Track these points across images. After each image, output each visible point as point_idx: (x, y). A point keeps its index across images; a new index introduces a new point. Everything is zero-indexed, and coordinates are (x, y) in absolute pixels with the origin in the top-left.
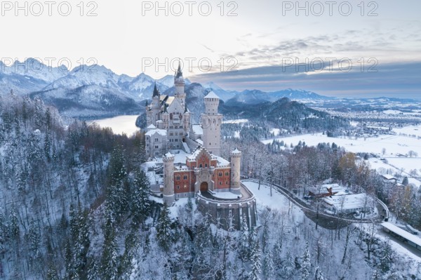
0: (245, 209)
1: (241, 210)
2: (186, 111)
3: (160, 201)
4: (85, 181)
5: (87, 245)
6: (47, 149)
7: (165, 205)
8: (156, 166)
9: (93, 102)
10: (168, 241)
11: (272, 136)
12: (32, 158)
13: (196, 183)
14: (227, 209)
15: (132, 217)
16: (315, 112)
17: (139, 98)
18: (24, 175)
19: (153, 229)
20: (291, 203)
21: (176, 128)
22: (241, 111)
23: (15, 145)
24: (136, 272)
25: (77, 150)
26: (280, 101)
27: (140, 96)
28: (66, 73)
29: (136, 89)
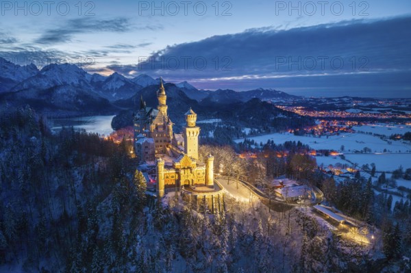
0: (218, 198)
1: (214, 199)
2: (169, 122)
3: (154, 195)
4: (80, 181)
6: (43, 154)
8: (147, 168)
9: (66, 102)
10: (161, 223)
11: (244, 135)
12: (30, 162)
13: (181, 181)
15: (133, 207)
16: (284, 112)
17: (113, 97)
18: (26, 177)
20: (251, 193)
22: (215, 111)
23: (14, 151)
24: (140, 244)
25: (70, 154)
27: (114, 95)
28: (35, 72)
29: (110, 88)
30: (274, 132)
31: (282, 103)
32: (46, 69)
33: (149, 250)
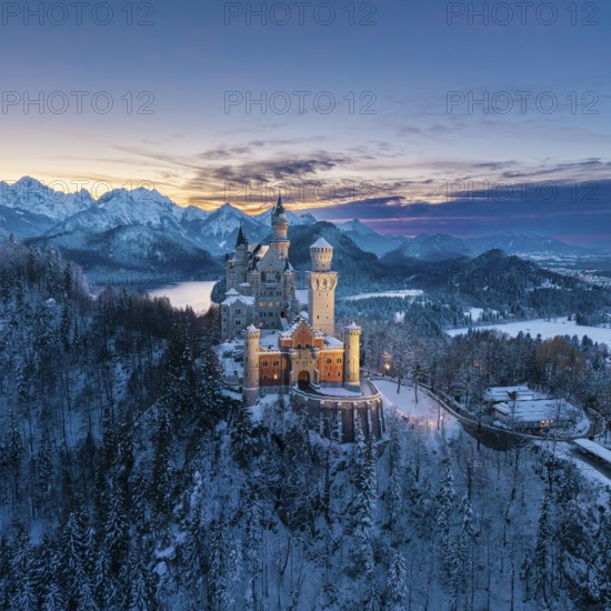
0: (364, 411)
1: (356, 412)
2: (287, 267)
3: (238, 397)
4: (124, 383)
5: (130, 464)
6: (64, 330)
7: (245, 402)
8: (235, 350)
9: (134, 255)
10: (247, 453)
11: (468, 321)
12: (41, 344)
13: (292, 372)
14: (335, 409)
15: (197, 421)
16: (555, 278)
17: (221, 249)
18: (29, 370)
19: (227, 438)
21: (271, 294)
22: (410, 274)
23: (15, 324)
24: (199, 491)
25: (112, 333)
26: (487, 255)
27: (221, 245)
28: (88, 203)
29: (215, 233)
30: (532, 317)
31: (553, 261)
32: (106, 198)
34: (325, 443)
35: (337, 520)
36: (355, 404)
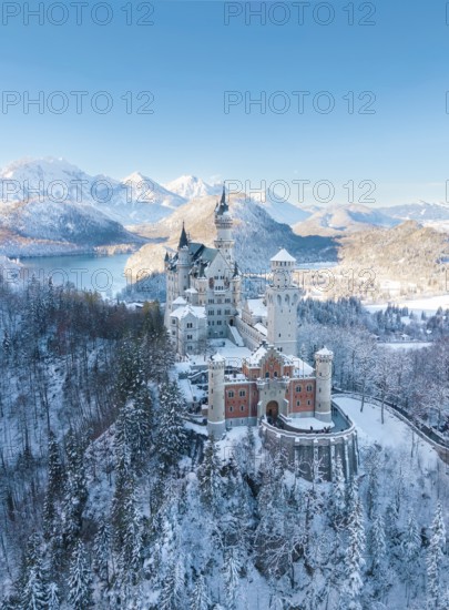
0: (340, 447)
1: (333, 448)
2: (236, 273)
3: (203, 431)
5: (84, 499)
7: (211, 438)
8: (190, 371)
9: (45, 228)
13: (260, 403)
14: (311, 447)
15: (158, 455)
19: (192, 476)
20: (416, 436)
21: (220, 302)
24: (170, 542)
25: (43, 332)
27: (132, 215)
33: (189, 555)
34: (304, 485)
35: (319, 571)
36: (332, 440)
